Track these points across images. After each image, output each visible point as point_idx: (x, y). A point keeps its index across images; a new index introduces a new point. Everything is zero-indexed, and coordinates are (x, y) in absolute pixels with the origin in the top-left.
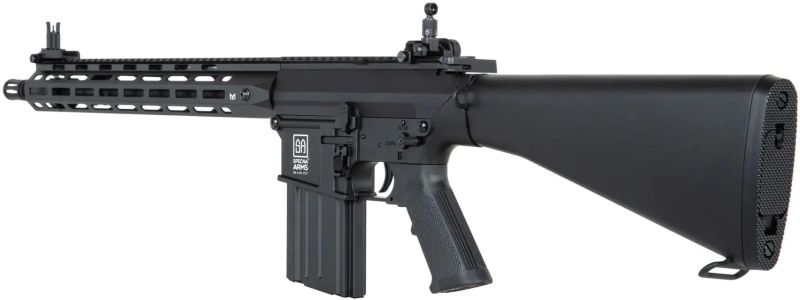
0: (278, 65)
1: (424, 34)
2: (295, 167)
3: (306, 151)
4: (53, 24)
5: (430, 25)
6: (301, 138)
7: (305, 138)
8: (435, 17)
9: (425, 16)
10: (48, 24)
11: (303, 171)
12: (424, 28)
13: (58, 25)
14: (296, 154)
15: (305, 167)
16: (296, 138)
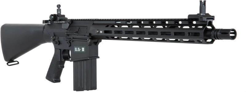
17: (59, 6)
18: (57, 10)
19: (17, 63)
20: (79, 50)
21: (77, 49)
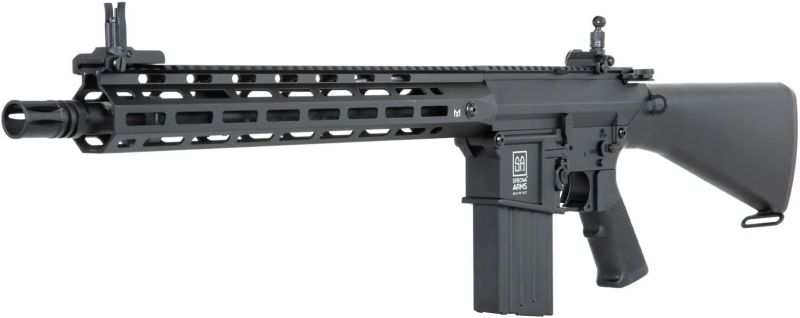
0: (481, 75)
1: (592, 45)
2: (515, 188)
3: (526, 169)
5: (598, 37)
6: (520, 155)
7: (524, 154)
8: (603, 29)
9: (593, 28)
11: (522, 190)
12: (593, 40)
14: (516, 173)
15: (524, 186)
16: (516, 155)
17: (599, 22)
18: (592, 34)
19: (748, 222)
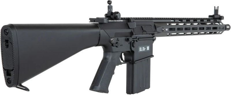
4: (216, 7)
10: (215, 7)
13: (218, 7)
20: (144, 49)
21: (142, 48)
